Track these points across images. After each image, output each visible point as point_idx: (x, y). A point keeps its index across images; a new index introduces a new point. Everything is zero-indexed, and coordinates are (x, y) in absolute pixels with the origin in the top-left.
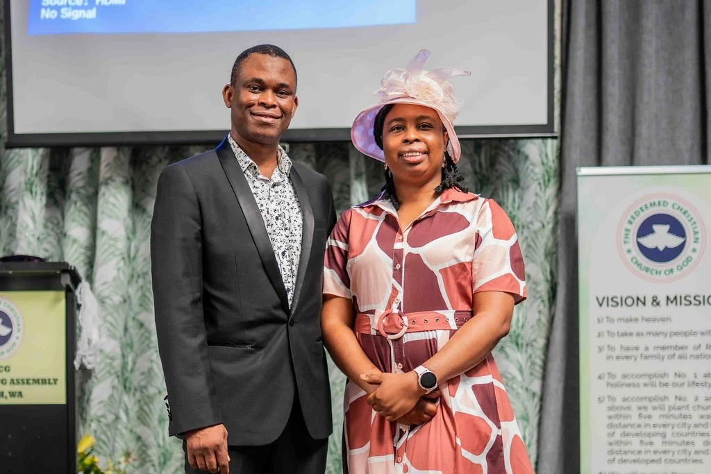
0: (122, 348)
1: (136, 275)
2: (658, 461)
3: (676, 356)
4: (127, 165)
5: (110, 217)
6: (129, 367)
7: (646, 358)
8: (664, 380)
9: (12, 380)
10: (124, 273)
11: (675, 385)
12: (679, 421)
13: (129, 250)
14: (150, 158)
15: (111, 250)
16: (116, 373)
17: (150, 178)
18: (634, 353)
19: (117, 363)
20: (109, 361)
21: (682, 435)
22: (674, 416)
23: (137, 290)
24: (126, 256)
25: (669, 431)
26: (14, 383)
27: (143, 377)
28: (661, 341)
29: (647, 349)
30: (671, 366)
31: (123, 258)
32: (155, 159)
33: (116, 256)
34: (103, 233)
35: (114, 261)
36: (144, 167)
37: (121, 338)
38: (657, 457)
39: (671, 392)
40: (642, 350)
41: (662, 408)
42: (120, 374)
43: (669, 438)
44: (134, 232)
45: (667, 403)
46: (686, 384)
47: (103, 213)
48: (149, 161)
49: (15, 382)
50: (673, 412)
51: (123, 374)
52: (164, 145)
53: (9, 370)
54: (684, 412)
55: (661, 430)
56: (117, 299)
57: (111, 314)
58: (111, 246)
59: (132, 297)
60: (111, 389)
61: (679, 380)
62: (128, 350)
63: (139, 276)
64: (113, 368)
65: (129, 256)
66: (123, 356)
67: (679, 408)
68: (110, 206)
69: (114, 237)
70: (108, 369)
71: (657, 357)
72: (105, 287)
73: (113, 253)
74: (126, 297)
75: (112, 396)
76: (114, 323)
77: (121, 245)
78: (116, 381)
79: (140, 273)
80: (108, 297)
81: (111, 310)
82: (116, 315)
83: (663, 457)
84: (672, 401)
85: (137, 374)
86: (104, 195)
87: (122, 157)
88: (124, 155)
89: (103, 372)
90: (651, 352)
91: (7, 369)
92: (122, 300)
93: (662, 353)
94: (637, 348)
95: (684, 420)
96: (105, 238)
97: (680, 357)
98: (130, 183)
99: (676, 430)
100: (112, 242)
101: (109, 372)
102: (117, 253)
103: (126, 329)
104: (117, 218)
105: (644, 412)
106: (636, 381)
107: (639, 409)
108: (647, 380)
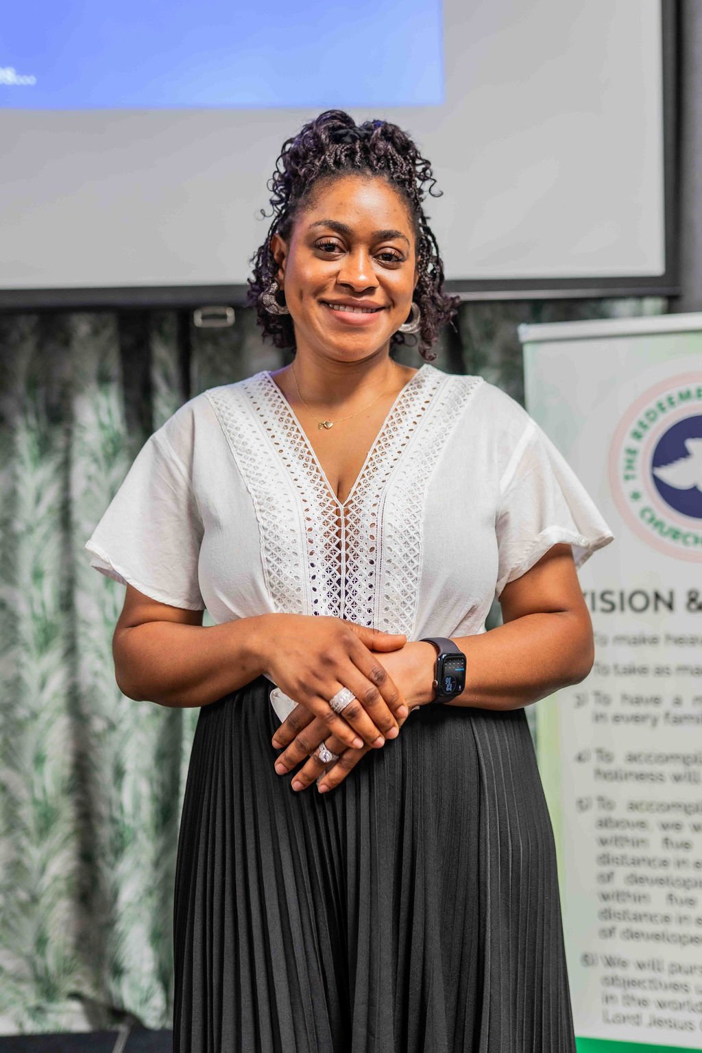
18: (652, 709)
29: (678, 702)
40: (667, 705)
90: (688, 708)
94: (656, 700)
105: (674, 836)
106: (656, 768)
107: (665, 827)
108: (678, 768)
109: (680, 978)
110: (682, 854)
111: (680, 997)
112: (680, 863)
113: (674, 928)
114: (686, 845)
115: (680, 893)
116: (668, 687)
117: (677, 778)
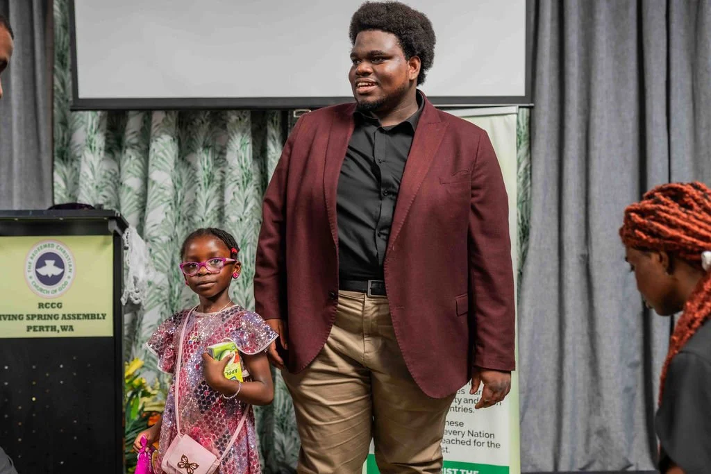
0: (169, 280)
1: (181, 218)
4: (174, 125)
5: (159, 169)
6: (176, 295)
9: (64, 315)
10: (171, 216)
13: (176, 197)
14: (194, 120)
15: (160, 197)
16: (164, 300)
17: (194, 137)
19: (165, 293)
20: (157, 291)
23: (184, 230)
24: (173, 202)
26: (65, 319)
27: (187, 302)
31: (171, 204)
32: (198, 121)
33: (164, 202)
34: (154, 182)
35: (163, 207)
36: (189, 128)
37: (168, 271)
42: (167, 301)
44: (180, 183)
47: (153, 165)
48: (194, 123)
49: (67, 317)
51: (170, 301)
52: (206, 109)
53: (61, 307)
56: (165, 238)
57: (159, 251)
58: (160, 193)
59: (179, 235)
60: (160, 314)
62: (175, 280)
63: (184, 219)
64: (162, 296)
65: (176, 202)
66: (171, 286)
68: (159, 160)
69: (162, 186)
70: (157, 297)
72: (156, 227)
73: (162, 200)
74: (173, 237)
75: (161, 320)
76: (163, 258)
77: (169, 193)
78: (164, 307)
79: (185, 216)
80: (157, 237)
81: (160, 248)
82: (164, 252)
85: (183, 300)
86: (154, 150)
87: (170, 119)
88: (172, 117)
89: (153, 300)
91: (59, 305)
92: (170, 239)
96: (154, 187)
98: (177, 141)
100: (161, 190)
101: (158, 301)
102: (165, 200)
103: (173, 264)
104: (166, 170)
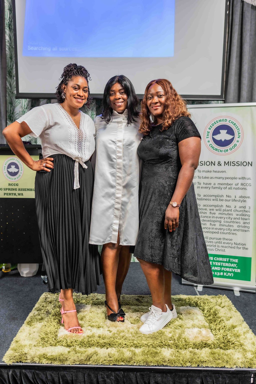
2: (218, 233)
3: (227, 188)
7: (214, 188)
8: (221, 198)
11: (226, 200)
12: (227, 216)
18: (209, 186)
21: (228, 222)
22: (225, 214)
25: (222, 220)
28: (221, 181)
29: (215, 184)
30: (225, 192)
38: (217, 231)
39: (224, 203)
40: (212, 185)
41: (220, 210)
43: (222, 223)
45: (222, 208)
46: (231, 201)
49: (20, 190)
50: (225, 212)
54: (229, 212)
55: (219, 219)
61: (228, 199)
67: (228, 211)
71: (219, 188)
83: (220, 231)
84: (224, 208)
90: (217, 186)
91: (17, 185)
93: (221, 186)
94: (210, 184)
95: (229, 216)
97: (229, 188)
99: (226, 220)
105: (212, 212)
106: (209, 198)
107: (210, 210)
108: (214, 198)
109: (211, 240)
110: (213, 215)
111: (211, 244)
112: (213, 217)
113: (211, 230)
114: (214, 214)
115: (213, 223)
116: (213, 181)
117: (213, 200)
